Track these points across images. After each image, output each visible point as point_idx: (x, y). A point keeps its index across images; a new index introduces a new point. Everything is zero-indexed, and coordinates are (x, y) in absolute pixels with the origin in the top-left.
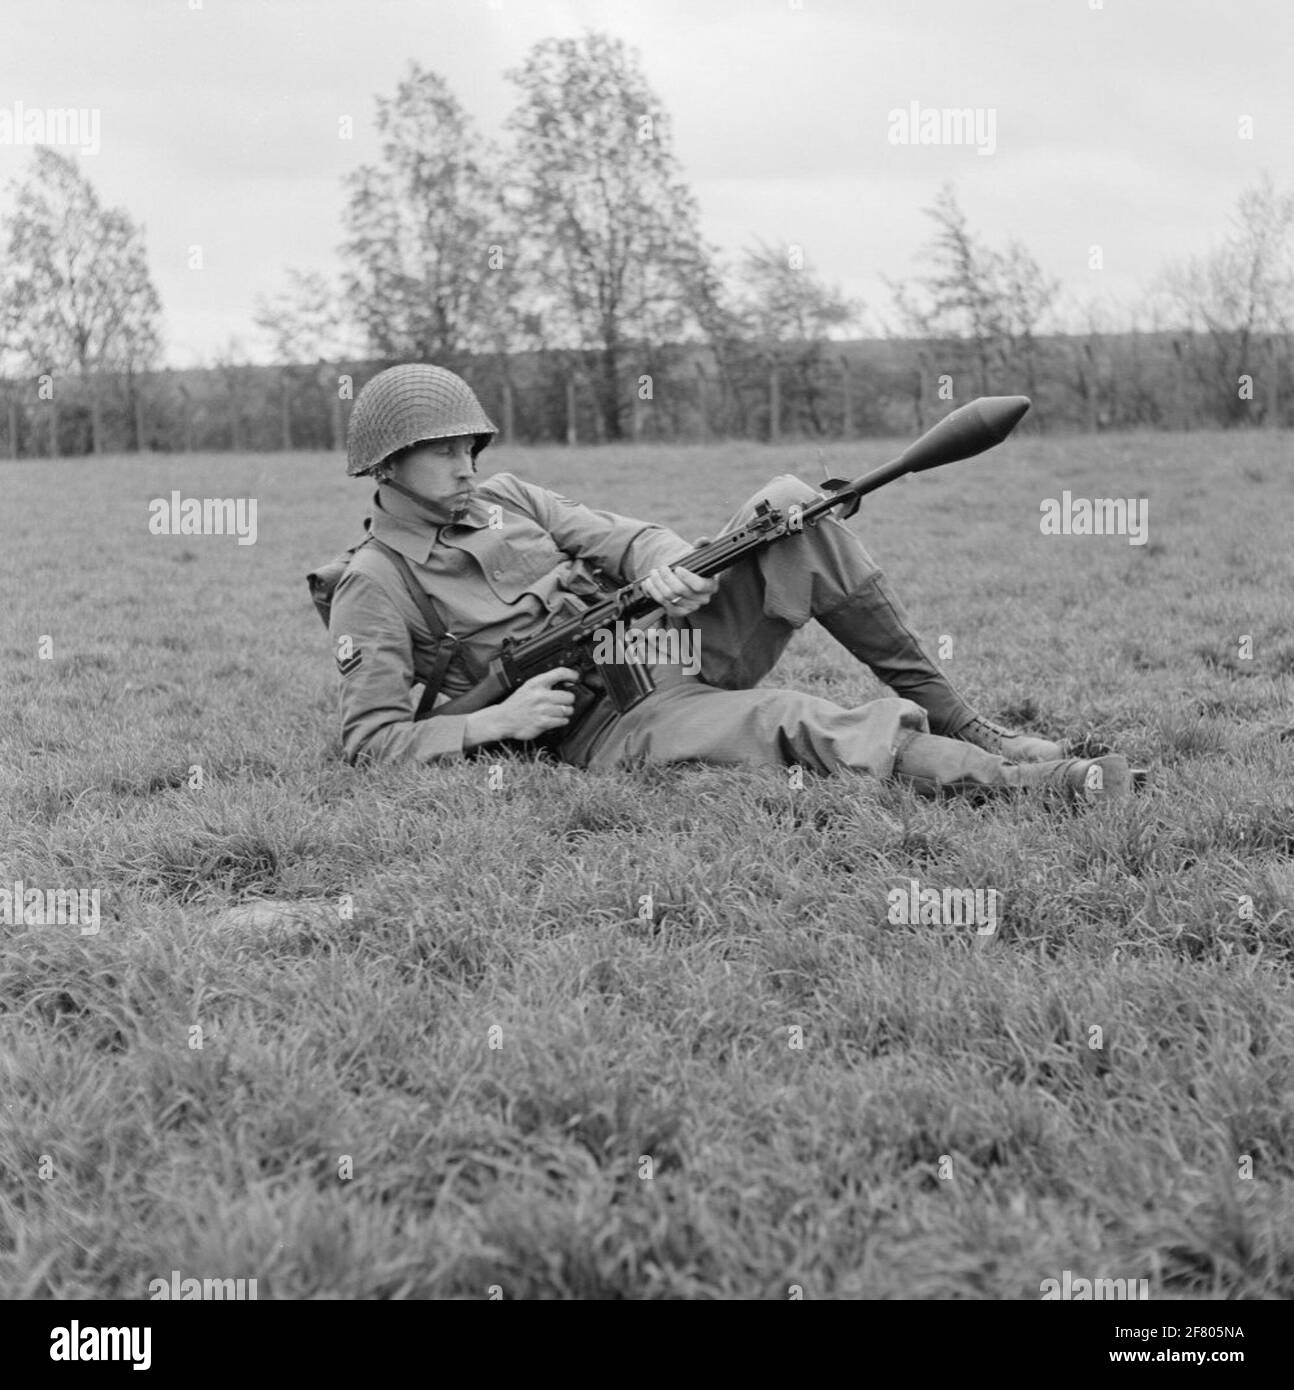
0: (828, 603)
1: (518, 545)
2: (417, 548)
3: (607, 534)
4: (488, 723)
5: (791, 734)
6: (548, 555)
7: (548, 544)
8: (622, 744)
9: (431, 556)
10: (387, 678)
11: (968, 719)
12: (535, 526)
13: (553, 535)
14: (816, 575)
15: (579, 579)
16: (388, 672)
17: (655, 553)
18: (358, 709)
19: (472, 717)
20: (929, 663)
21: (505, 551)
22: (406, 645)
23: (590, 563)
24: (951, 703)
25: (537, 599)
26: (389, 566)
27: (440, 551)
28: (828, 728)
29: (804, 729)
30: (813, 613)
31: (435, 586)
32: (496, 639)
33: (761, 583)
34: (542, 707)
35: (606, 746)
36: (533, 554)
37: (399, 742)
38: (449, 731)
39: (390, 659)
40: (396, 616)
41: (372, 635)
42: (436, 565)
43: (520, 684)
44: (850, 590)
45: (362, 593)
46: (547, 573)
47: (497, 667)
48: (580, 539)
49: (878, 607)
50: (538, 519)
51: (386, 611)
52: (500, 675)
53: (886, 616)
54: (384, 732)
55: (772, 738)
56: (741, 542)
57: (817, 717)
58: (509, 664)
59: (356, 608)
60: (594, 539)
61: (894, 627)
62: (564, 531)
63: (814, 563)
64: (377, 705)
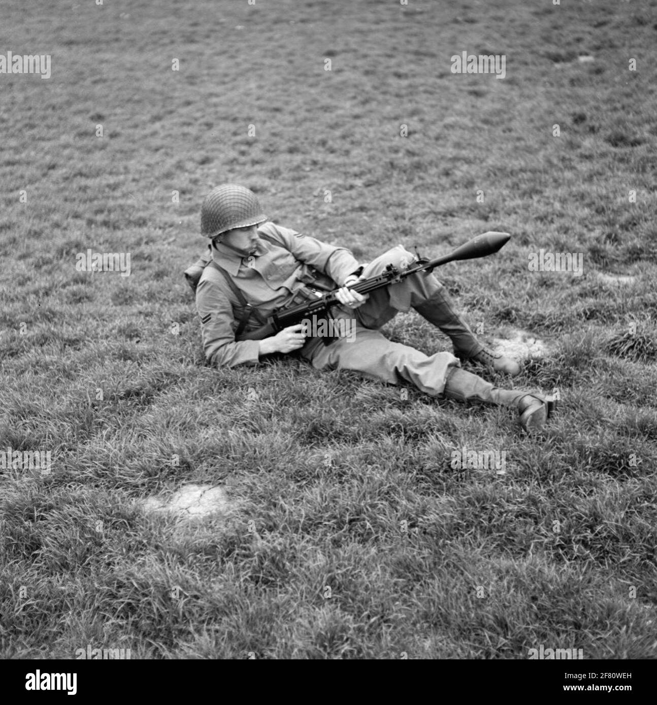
0: (418, 303)
1: (278, 263)
2: (233, 269)
3: (317, 254)
4: (268, 345)
5: (400, 370)
6: (291, 266)
7: (291, 260)
8: (327, 357)
9: (240, 271)
10: (222, 326)
11: (480, 350)
12: (285, 251)
13: (293, 254)
14: (413, 294)
15: (306, 277)
16: (223, 323)
17: (340, 266)
18: (210, 339)
19: (262, 342)
20: (463, 325)
21: (272, 268)
22: (230, 310)
23: (311, 267)
24: (472, 343)
25: (287, 289)
26: (220, 276)
27: (243, 269)
28: (416, 368)
29: (405, 368)
30: (412, 306)
31: (241, 285)
32: (270, 307)
33: (389, 296)
34: (291, 341)
35: (319, 355)
36: (284, 266)
37: (229, 353)
38: (251, 349)
39: (223, 317)
40: (225, 297)
41: (215, 307)
42: (242, 275)
43: (282, 329)
44: (428, 296)
45: (209, 290)
46: (291, 275)
47: (271, 321)
48: (306, 256)
49: (440, 304)
50: (286, 247)
51: (221, 296)
52: (272, 324)
53: (444, 307)
54: (222, 349)
55: (392, 370)
56: (380, 282)
57: (412, 363)
58: (276, 319)
59: (208, 295)
60: (312, 257)
61: (447, 312)
62: (298, 252)
63: (412, 288)
64: (219, 336)
